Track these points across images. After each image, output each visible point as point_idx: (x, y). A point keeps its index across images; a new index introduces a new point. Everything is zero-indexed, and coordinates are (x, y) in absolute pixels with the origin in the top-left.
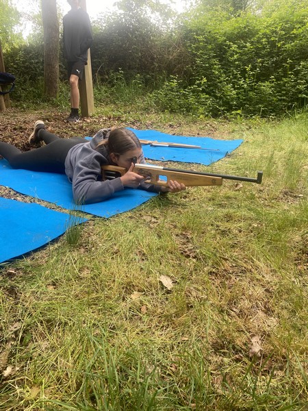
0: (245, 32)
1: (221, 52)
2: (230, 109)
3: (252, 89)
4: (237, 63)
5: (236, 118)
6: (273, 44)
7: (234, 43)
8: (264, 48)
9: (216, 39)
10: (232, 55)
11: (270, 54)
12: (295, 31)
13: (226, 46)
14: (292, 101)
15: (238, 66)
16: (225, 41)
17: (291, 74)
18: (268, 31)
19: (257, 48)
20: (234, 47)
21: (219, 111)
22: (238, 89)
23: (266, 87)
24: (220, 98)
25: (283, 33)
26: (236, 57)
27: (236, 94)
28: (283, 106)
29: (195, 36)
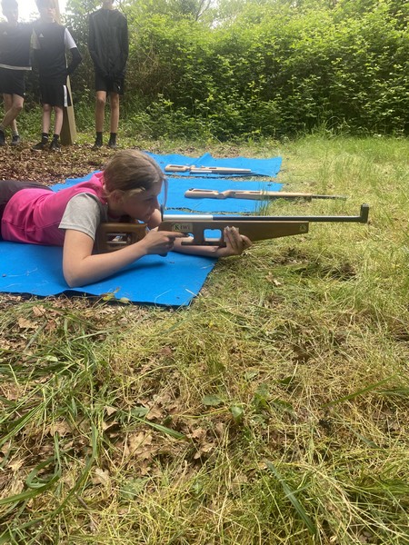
0: (233, 46)
1: (212, 65)
2: (237, 131)
3: (255, 108)
4: (233, 80)
5: (247, 141)
6: (269, 60)
7: (226, 58)
8: (259, 64)
9: (204, 52)
10: (225, 71)
11: (266, 71)
12: (293, 46)
13: (217, 59)
14: (300, 121)
15: (234, 83)
16: (215, 55)
17: (297, 92)
18: (260, 45)
19: (251, 63)
20: (227, 62)
21: (225, 134)
22: (239, 109)
23: (271, 106)
24: (223, 120)
25: (277, 47)
26: (231, 72)
27: (240, 114)
28: (292, 126)
29: (179, 48)
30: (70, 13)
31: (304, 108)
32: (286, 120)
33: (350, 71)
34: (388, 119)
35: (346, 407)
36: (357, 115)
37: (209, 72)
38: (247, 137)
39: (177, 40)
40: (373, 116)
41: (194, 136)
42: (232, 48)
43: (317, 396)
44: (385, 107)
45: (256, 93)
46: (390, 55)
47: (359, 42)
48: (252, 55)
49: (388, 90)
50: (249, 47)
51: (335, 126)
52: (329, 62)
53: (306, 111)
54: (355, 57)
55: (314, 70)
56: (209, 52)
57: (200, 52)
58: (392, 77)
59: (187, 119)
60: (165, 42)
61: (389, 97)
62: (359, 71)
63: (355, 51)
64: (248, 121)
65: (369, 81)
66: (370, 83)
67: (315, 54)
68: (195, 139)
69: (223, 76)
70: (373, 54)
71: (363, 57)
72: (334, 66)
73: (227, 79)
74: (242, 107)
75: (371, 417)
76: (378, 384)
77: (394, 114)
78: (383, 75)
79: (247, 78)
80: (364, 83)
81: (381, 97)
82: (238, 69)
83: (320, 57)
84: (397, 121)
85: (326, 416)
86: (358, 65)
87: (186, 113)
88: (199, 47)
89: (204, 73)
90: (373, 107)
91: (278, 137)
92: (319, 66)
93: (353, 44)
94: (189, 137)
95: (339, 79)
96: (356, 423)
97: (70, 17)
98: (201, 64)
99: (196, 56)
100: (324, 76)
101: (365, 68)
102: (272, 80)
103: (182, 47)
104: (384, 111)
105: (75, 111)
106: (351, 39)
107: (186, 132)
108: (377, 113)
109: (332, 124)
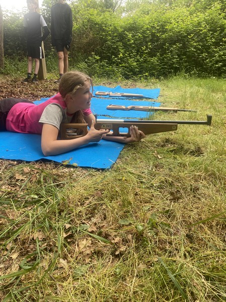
0: (134, 27)
1: (122, 37)
2: (135, 74)
3: (145, 61)
4: (133, 45)
5: (140, 79)
6: (153, 35)
7: (130, 33)
8: (148, 37)
9: (118, 30)
10: (129, 40)
11: (152, 41)
12: (167, 28)
13: (125, 34)
14: (170, 69)
15: (134, 47)
16: (124, 31)
17: (169, 53)
18: (149, 26)
19: (143, 36)
20: (130, 36)
21: (129, 75)
22: (136, 62)
23: (154, 60)
24: (128, 68)
25: (158, 28)
26: (133, 41)
27: (137, 64)
28: (166, 72)
29: (104, 28)
30: (44, 7)
31: (172, 62)
32: (162, 68)
33: (198, 41)
34: (219, 68)
35: (201, 227)
36: (201, 66)
37: (120, 41)
38: (140, 77)
39: (103, 23)
40: (211, 67)
41: (111, 76)
42: (133, 28)
43: (184, 221)
44: (217, 62)
45: (146, 53)
46: (221, 33)
47: (203, 26)
48: (144, 32)
49: (219, 53)
50: (142, 27)
51: (189, 72)
52: (187, 36)
53: (174, 63)
54: (201, 34)
55: (178, 41)
56: (121, 30)
57: (115, 30)
58: (222, 45)
59: (107, 67)
60: (96, 24)
61: (220, 56)
62: (203, 42)
63: (201, 30)
64: (141, 68)
65: (209, 47)
66: (209, 48)
67: (179, 32)
68: (112, 78)
69: (128, 43)
70: (211, 32)
71: (205, 34)
72: (190, 39)
73: (130, 45)
74: (138, 61)
75: (215, 233)
76: (219, 215)
77: (222, 66)
78: (217, 44)
79: (141, 44)
80: (206, 48)
81: (215, 56)
82: (136, 40)
83: (182, 34)
84: (224, 69)
85: (189, 232)
86: (203, 38)
87: (107, 63)
88: (115, 27)
89: (118, 41)
90: (211, 62)
91: (158, 78)
92: (181, 39)
93: (200, 27)
94: (108, 77)
95: (192, 46)
96: (207, 236)
97: (44, 10)
98: (116, 36)
99: (113, 32)
100: (184, 44)
101: (206, 40)
102: (155, 46)
103: (106, 27)
104: (217, 64)
105: (46, 62)
106: (199, 24)
107: (107, 74)
108: (213, 65)
109: (188, 71)
